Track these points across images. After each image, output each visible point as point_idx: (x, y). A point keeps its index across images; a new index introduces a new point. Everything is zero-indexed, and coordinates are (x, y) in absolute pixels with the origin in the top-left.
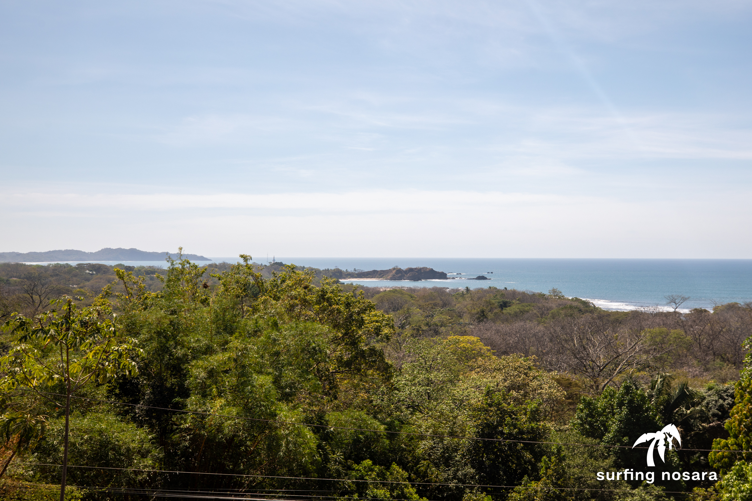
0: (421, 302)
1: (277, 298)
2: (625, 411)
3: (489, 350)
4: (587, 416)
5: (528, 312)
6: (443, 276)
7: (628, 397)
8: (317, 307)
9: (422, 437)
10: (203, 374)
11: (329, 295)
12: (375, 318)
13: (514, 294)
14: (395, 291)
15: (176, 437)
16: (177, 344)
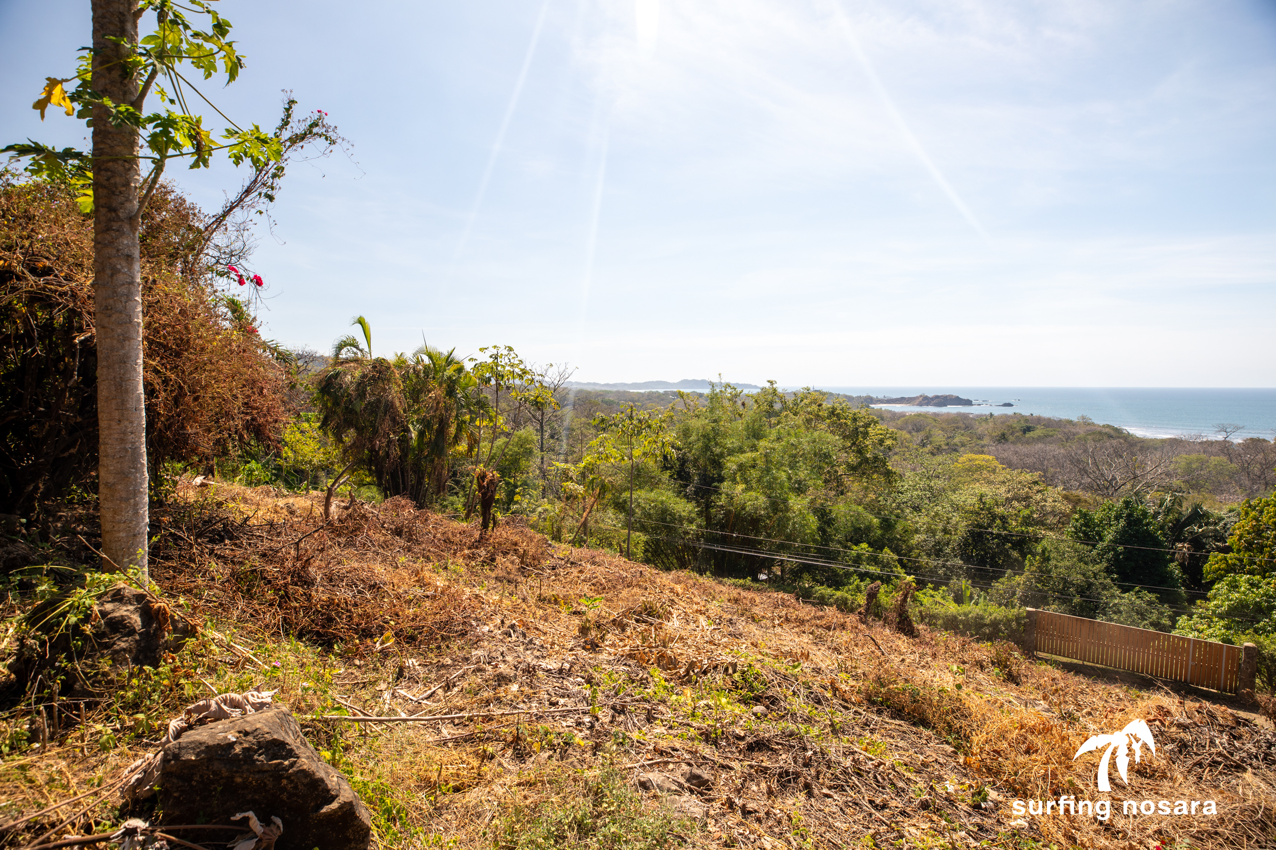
0: (944, 425)
1: (795, 414)
2: (1122, 523)
3: (1003, 469)
4: (1082, 525)
5: (1052, 436)
6: (968, 403)
7: (1127, 512)
8: (828, 421)
9: (917, 531)
10: (735, 467)
11: (838, 411)
12: (880, 432)
13: (1039, 420)
14: (919, 415)
15: (713, 511)
16: (717, 444)
